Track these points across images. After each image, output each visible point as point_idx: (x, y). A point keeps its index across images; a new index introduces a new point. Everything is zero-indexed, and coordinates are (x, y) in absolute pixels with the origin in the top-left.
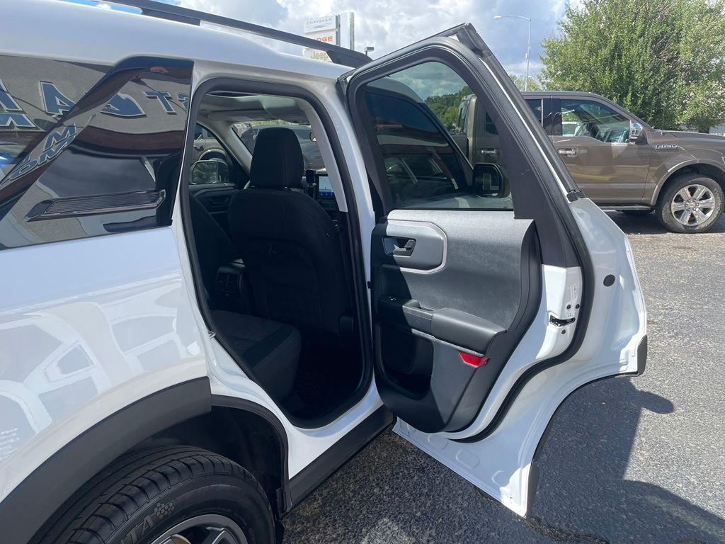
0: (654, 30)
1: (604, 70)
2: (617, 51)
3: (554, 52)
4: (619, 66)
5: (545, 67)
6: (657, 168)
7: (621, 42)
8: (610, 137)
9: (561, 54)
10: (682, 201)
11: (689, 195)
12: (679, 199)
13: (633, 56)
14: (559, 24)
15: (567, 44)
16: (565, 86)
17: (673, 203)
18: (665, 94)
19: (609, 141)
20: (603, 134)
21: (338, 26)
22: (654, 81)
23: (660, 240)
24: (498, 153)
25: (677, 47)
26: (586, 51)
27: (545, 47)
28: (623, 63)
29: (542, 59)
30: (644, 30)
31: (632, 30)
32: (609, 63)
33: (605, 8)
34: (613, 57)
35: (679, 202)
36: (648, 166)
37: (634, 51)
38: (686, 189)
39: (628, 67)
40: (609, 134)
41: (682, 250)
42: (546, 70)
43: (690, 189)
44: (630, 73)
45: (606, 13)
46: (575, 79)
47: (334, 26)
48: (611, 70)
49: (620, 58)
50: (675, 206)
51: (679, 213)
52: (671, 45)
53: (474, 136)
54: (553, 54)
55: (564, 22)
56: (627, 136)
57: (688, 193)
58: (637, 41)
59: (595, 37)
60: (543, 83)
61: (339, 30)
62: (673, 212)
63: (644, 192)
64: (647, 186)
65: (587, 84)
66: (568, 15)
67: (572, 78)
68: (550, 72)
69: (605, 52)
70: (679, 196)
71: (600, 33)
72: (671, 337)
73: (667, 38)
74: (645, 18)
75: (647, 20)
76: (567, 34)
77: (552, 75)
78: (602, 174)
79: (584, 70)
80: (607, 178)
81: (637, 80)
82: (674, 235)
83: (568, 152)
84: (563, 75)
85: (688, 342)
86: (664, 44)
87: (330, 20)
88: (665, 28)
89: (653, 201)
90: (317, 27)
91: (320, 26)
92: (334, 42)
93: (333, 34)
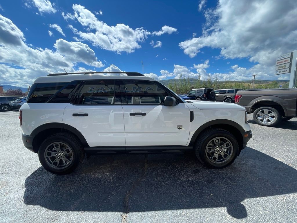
47: (290, 56)
87: (288, 54)
90: (282, 58)
91: (284, 57)
92: (289, 61)
93: (289, 59)
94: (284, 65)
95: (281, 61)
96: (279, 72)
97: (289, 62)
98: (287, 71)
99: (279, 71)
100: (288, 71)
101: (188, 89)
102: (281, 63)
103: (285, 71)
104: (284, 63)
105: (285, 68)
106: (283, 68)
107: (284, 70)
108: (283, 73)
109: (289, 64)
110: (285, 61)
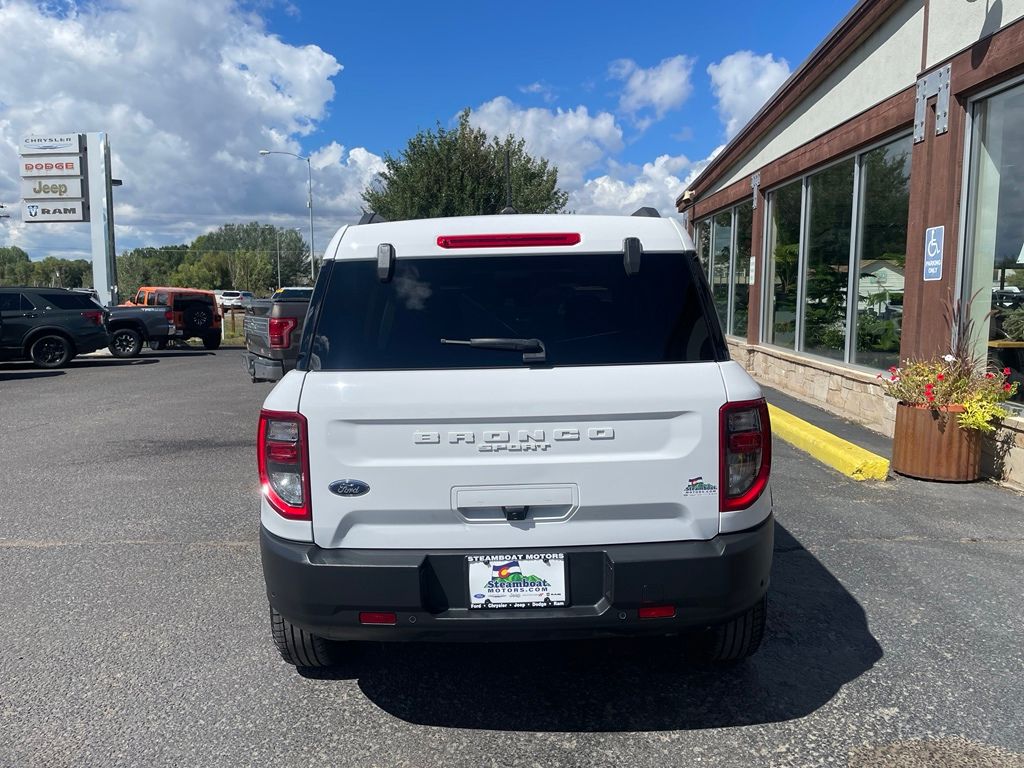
21: (83, 149)
61: (86, 155)
66: (388, 166)
90: (45, 148)
91: (51, 148)
92: (77, 171)
93: (76, 160)
94: (58, 182)
95: (43, 161)
96: (43, 211)
97: (79, 173)
98: (73, 211)
99: (42, 205)
100: (79, 215)
102: (43, 172)
103: (66, 211)
104: (54, 172)
105: (64, 196)
106: (57, 195)
107: (61, 206)
108: (57, 217)
109: (77, 183)
110: (59, 166)
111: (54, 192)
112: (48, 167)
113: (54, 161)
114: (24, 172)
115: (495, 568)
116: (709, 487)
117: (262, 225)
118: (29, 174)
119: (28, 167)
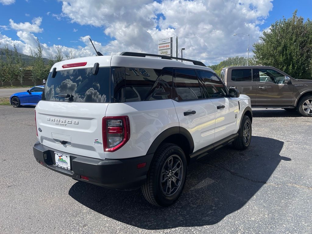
0: (300, 39)
1: (280, 55)
2: (285, 47)
3: (258, 49)
4: (286, 54)
5: (255, 55)
6: (296, 93)
7: (287, 44)
8: (278, 82)
9: (261, 49)
10: (307, 105)
11: (309, 103)
12: (305, 104)
13: (292, 50)
14: (260, 38)
15: (264, 45)
16: (264, 62)
17: (303, 106)
18: (306, 64)
19: (278, 83)
20: (276, 81)
21: (172, 41)
22: (302, 60)
23: (298, 119)
24: (236, 88)
25: (310, 45)
26: (272, 48)
27: (255, 47)
28: (288, 53)
29: (253, 51)
30: (296, 40)
31: (291, 39)
32: (282, 53)
33: (279, 31)
34: (283, 51)
35: (306, 105)
36: (293, 92)
37: (292, 47)
38: (308, 101)
39: (290, 54)
40: (278, 81)
41: (306, 122)
42: (255, 56)
43: (309, 101)
44: (291, 57)
45: (280, 33)
46: (268, 59)
47: (170, 41)
48: (283, 55)
49: (287, 50)
50: (304, 107)
51: (306, 109)
52: (308, 45)
53: (227, 82)
54: (258, 50)
55: (262, 37)
56: (284, 82)
57: (309, 102)
58: (293, 44)
59: (275, 43)
60: (254, 61)
61: (172, 43)
62: (303, 109)
63: (291, 102)
64: (293, 99)
65: (273, 61)
66: (264, 34)
67: (266, 59)
68: (257, 56)
69: (280, 49)
70: (305, 103)
71: (277, 41)
72: (295, 145)
73: (306, 42)
74: (296, 35)
75: (297, 35)
76: (264, 42)
77: (258, 58)
78: (278, 95)
79: (272, 56)
80: (279, 97)
81: (294, 59)
82: (304, 117)
83: (262, 87)
84: (263, 58)
85: (300, 146)
86: (305, 45)
87: (168, 39)
88: (305, 38)
89: (295, 105)
90: (163, 42)
91: (165, 42)
92: (170, 47)
93: (170, 44)
94: (165, 51)
95: (163, 45)
97: (170, 49)
101: (19, 73)
102: (163, 48)
104: (165, 48)
109: (170, 50)
110: (166, 46)
111: (165, 53)
112: (164, 47)
113: (165, 45)
114: (159, 49)
115: (59, 156)
116: (100, 143)
117: (239, 57)
118: (160, 49)
119: (160, 47)
